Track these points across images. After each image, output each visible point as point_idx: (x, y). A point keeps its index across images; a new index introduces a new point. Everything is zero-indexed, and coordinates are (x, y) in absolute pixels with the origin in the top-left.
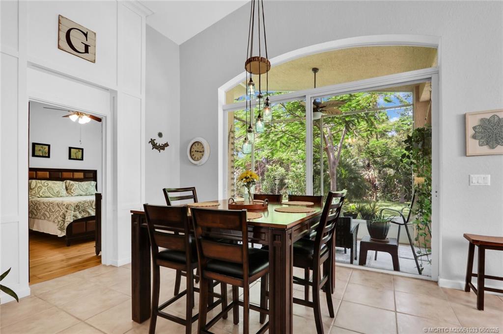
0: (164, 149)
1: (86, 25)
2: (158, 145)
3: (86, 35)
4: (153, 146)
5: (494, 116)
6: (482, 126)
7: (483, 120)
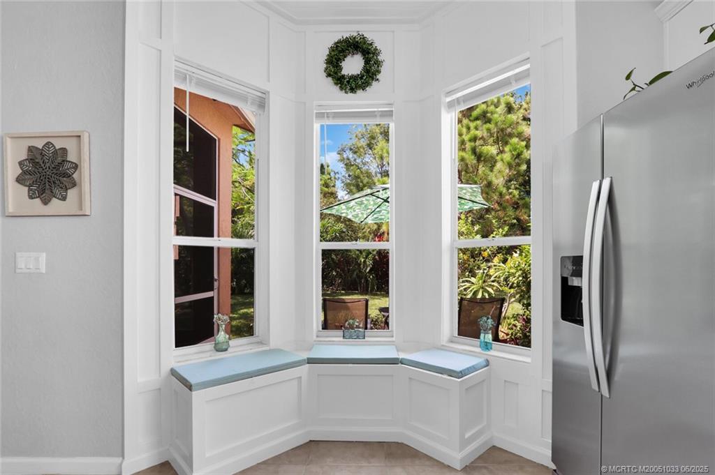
5: (48, 143)
6: (31, 160)
7: (31, 149)
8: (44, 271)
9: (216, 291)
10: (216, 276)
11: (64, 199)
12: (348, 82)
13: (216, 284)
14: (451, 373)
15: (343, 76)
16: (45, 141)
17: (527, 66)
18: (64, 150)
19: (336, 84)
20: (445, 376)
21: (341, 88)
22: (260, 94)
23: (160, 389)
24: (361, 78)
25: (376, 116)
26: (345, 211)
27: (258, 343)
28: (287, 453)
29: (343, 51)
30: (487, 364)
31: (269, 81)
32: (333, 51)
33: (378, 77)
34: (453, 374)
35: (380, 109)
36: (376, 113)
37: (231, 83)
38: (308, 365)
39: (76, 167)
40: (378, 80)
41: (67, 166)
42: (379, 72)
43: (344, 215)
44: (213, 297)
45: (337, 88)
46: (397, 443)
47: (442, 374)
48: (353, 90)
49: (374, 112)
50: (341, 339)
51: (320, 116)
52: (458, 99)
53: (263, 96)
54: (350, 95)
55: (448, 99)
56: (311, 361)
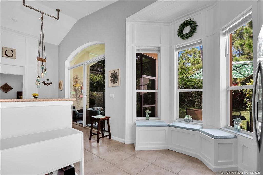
0: (50, 85)
1: (12, 48)
2: (47, 83)
3: (12, 51)
4: (44, 84)
5: (114, 72)
6: (112, 75)
7: (112, 73)
8: (114, 98)
9: (156, 105)
10: (156, 100)
11: (116, 83)
12: (185, 36)
13: (156, 102)
14: (213, 136)
15: (183, 35)
16: (113, 71)
17: (251, 12)
18: (116, 73)
19: (181, 38)
20: (211, 137)
21: (183, 39)
22: (158, 48)
23: (132, 126)
24: (189, 34)
25: (196, 45)
26: (199, 77)
27: (158, 119)
28: (160, 150)
29: (183, 27)
30: (236, 137)
31: (160, 44)
32: (180, 28)
33: (196, 31)
34: (214, 137)
35: (198, 42)
36: (196, 44)
37: (150, 48)
38: (168, 127)
39: (118, 76)
40: (196, 32)
41: (117, 76)
42: (196, 29)
43: (199, 78)
44: (155, 106)
45: (182, 39)
46: (196, 158)
47: (210, 136)
48: (187, 38)
49: (195, 43)
50: (184, 121)
51: (177, 49)
52: (227, 31)
53: (159, 48)
54: (186, 40)
55: (224, 32)
56: (169, 126)
